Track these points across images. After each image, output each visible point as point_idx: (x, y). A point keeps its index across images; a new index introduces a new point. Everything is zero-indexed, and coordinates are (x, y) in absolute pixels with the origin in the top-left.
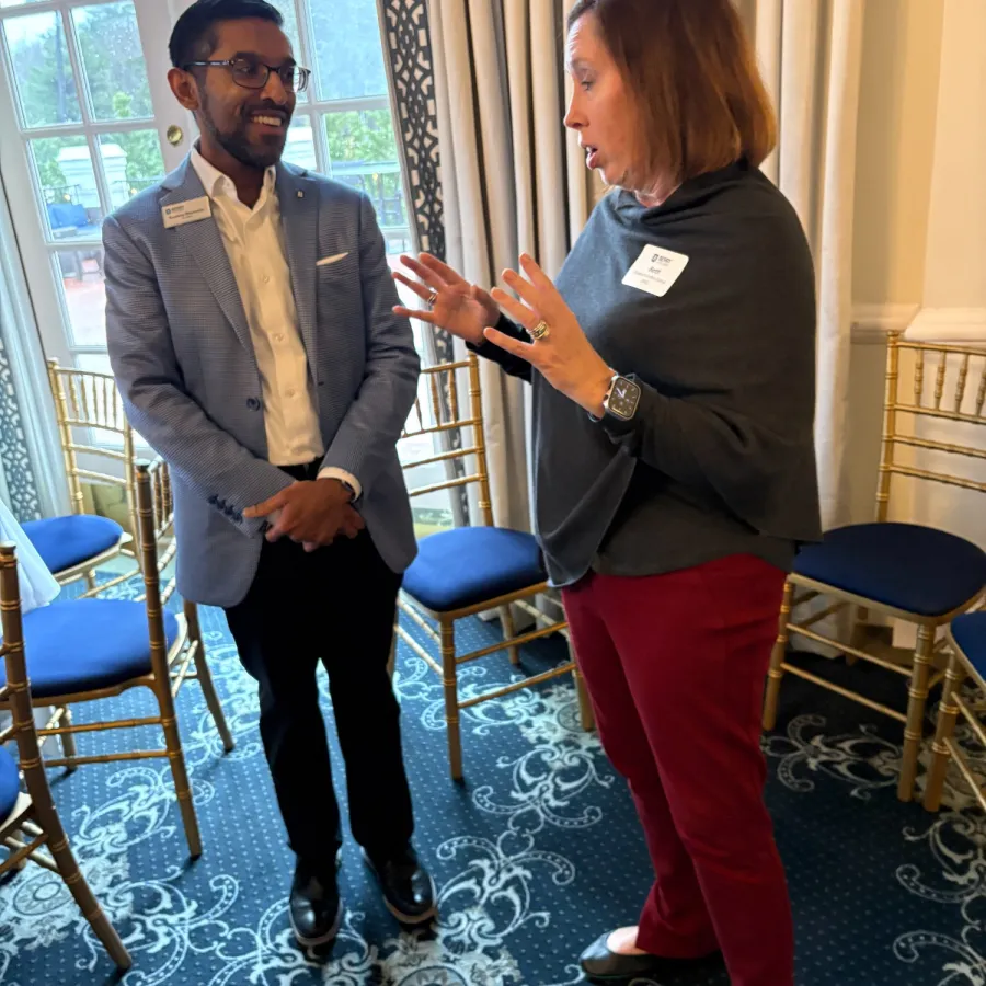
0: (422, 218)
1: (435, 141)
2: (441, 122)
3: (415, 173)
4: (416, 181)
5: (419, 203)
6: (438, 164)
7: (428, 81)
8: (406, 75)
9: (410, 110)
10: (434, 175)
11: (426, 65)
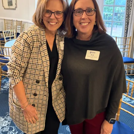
0: (127, 21)
1: (130, 12)
2: (132, 10)
3: (127, 15)
4: (127, 16)
5: (127, 19)
6: (130, 14)
7: (131, 5)
8: (128, 4)
9: (128, 8)
10: (129, 16)
11: (131, 3)
